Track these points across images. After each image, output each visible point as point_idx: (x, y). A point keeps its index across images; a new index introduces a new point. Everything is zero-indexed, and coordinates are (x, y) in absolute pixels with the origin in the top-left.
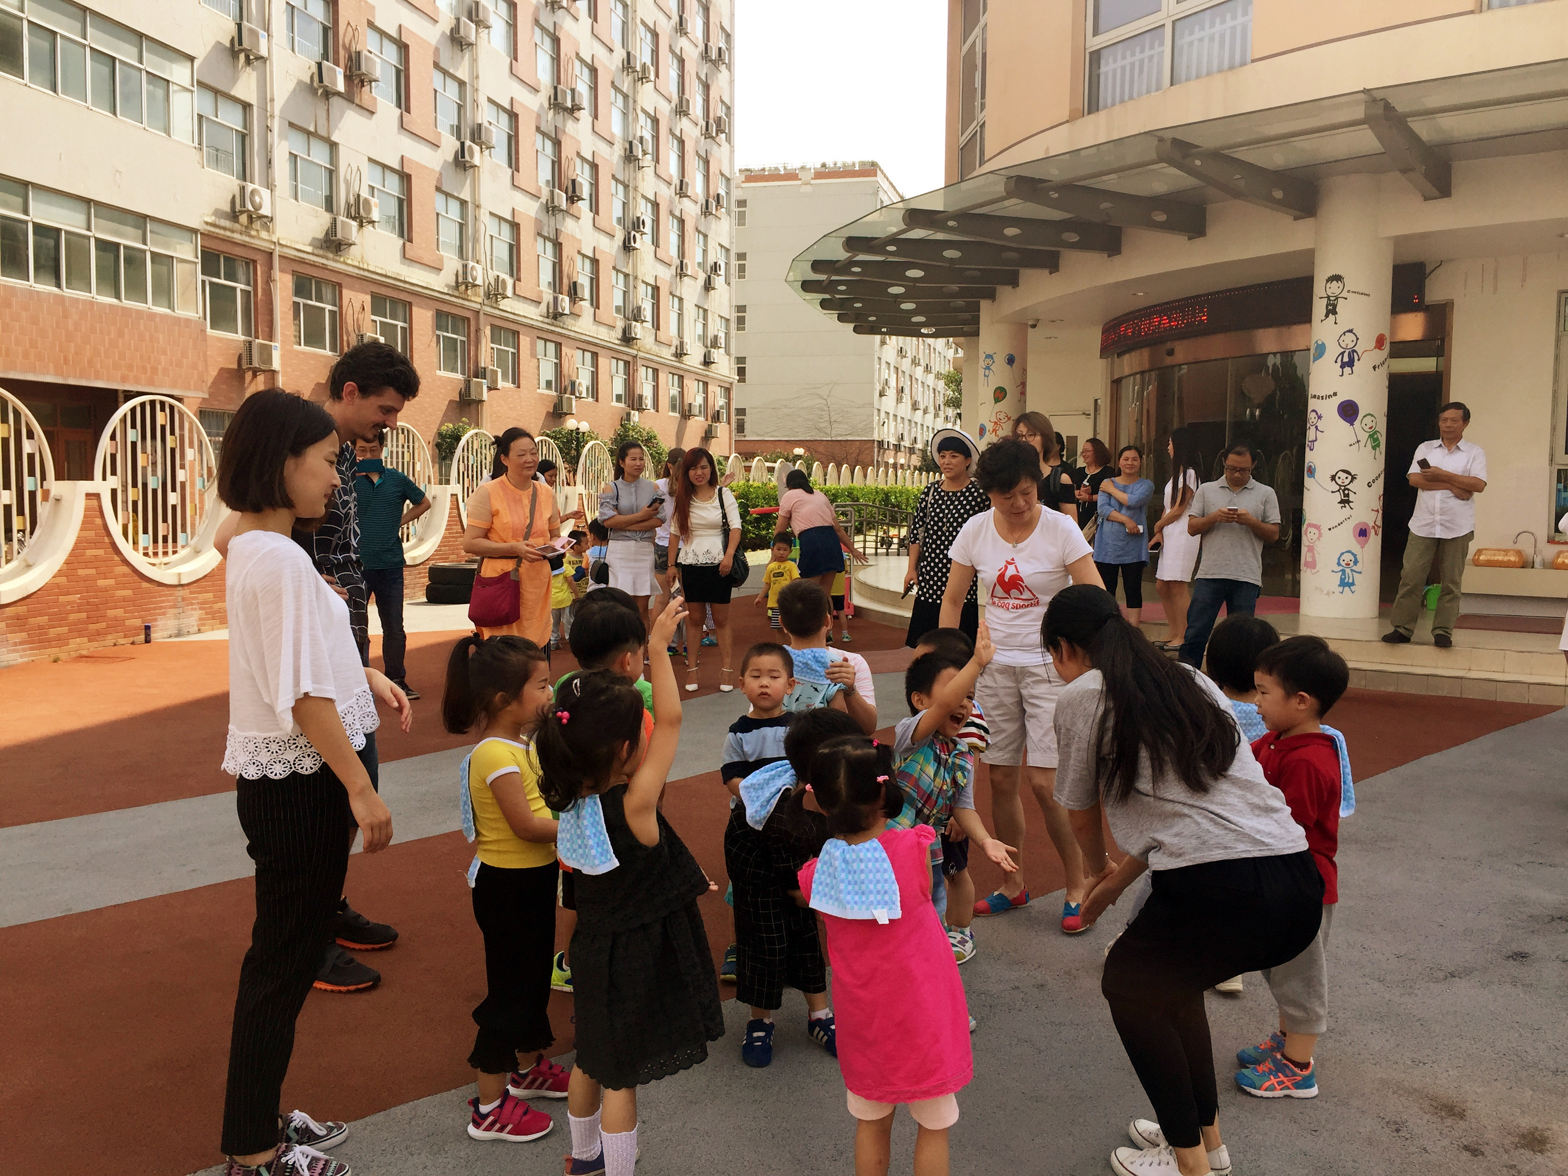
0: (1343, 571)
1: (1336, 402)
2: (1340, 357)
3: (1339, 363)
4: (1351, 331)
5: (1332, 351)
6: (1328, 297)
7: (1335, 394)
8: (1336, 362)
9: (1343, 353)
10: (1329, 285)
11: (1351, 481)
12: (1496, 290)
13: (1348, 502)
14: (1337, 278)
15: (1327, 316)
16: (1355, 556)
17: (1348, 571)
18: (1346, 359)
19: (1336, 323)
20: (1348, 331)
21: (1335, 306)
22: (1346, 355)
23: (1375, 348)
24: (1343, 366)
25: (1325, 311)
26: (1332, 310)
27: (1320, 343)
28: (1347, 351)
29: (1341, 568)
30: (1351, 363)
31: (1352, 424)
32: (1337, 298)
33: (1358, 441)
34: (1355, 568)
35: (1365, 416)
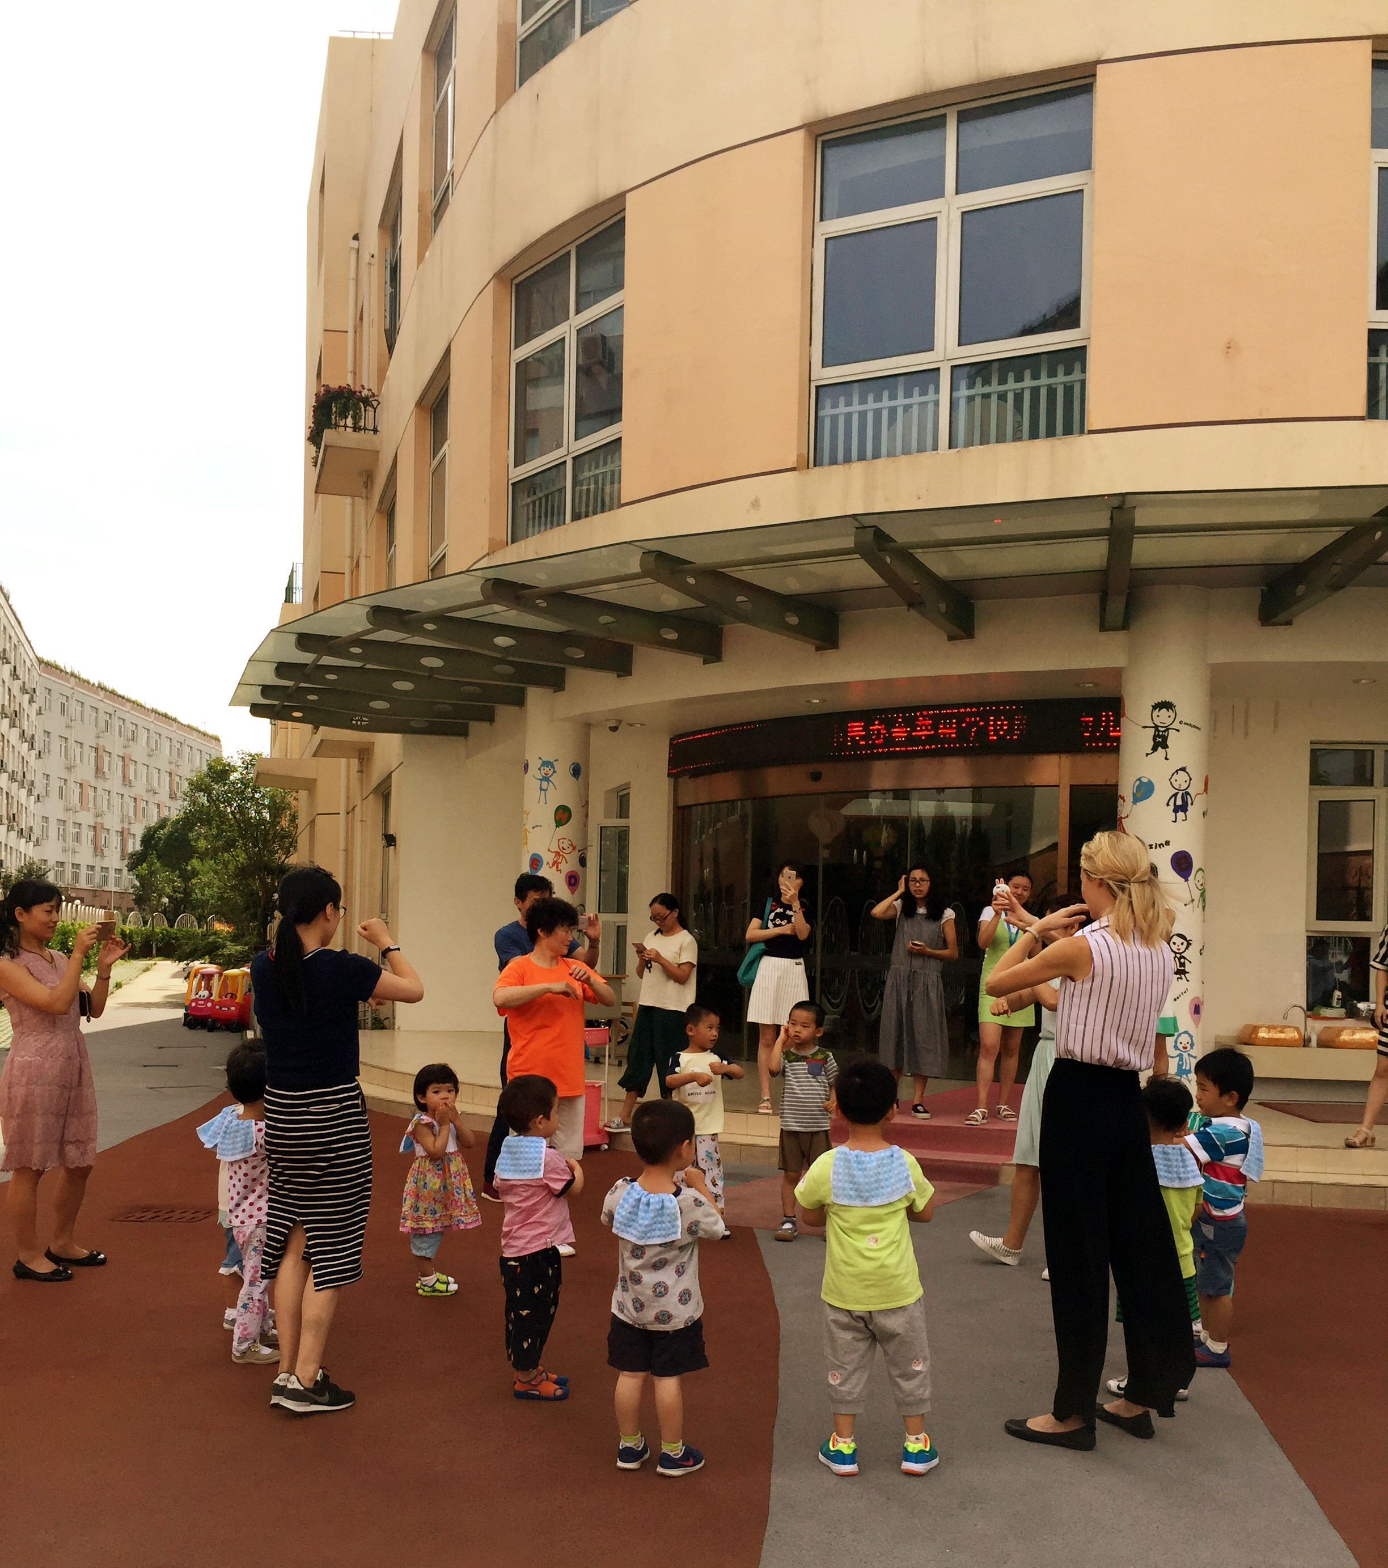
0: (1180, 1056)
1: (1169, 852)
2: (1173, 798)
3: (1172, 807)
4: (1183, 769)
5: (1163, 792)
6: (1156, 727)
7: (1167, 843)
8: (1168, 805)
9: (1175, 795)
10: (1156, 712)
11: (1187, 948)
12: (1246, 734)
13: (1184, 972)
14: (1167, 705)
15: (1154, 749)
16: (1191, 1036)
17: (1185, 1055)
18: (1179, 802)
19: (1166, 759)
20: (1181, 769)
21: (1165, 739)
22: (1179, 797)
23: (1204, 791)
24: (1177, 809)
25: (1152, 743)
26: (1160, 742)
27: (1144, 780)
28: (1181, 792)
29: (1178, 1052)
30: (1183, 808)
31: (1187, 880)
32: (1167, 729)
33: (1193, 900)
34: (1192, 1052)
35: (1198, 871)
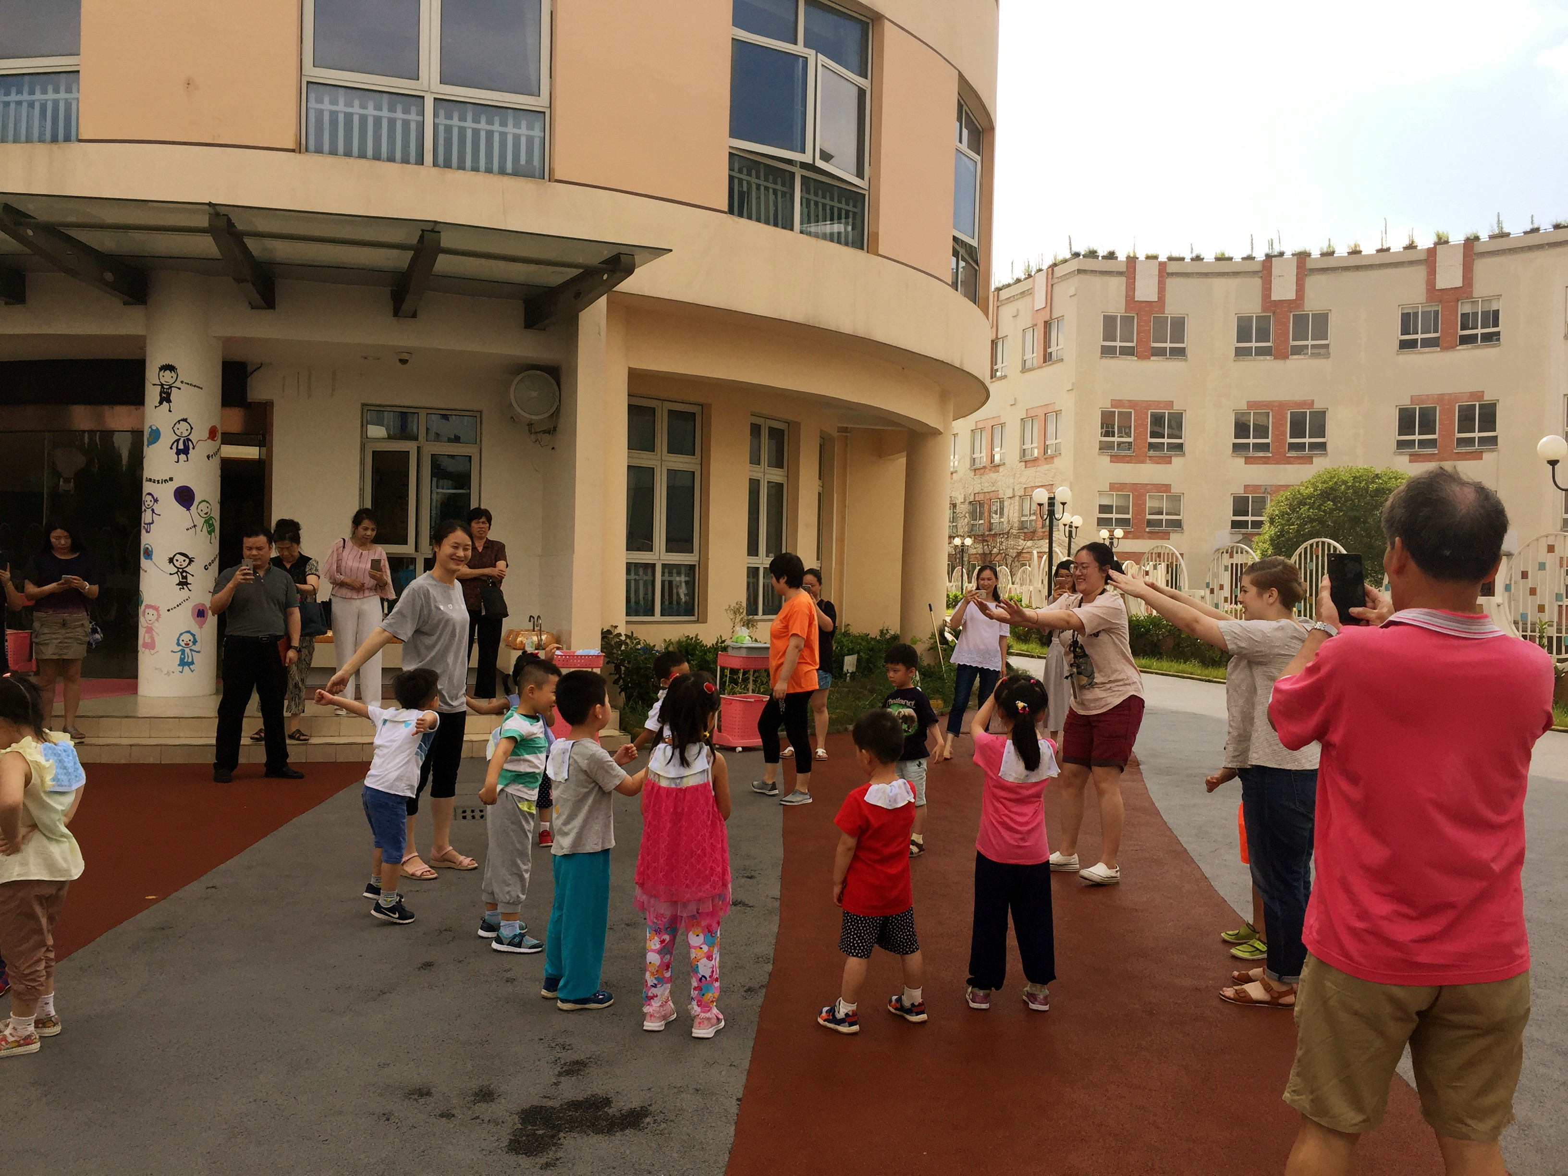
0: (183, 652)
1: (173, 486)
2: (176, 443)
3: (175, 450)
4: (185, 420)
5: (167, 438)
6: (162, 385)
7: (171, 479)
8: (171, 448)
9: (178, 441)
10: (162, 373)
11: (189, 564)
12: (309, 396)
13: (187, 584)
14: (170, 368)
15: (161, 403)
16: (194, 636)
17: (187, 650)
18: (181, 446)
19: (170, 411)
20: (182, 420)
21: (169, 394)
22: (181, 442)
23: (208, 438)
24: (178, 452)
25: (159, 398)
26: (165, 397)
27: (154, 428)
28: (182, 439)
29: (180, 648)
30: (186, 451)
31: (188, 509)
32: (171, 387)
33: (195, 526)
34: (193, 648)
35: (200, 503)
